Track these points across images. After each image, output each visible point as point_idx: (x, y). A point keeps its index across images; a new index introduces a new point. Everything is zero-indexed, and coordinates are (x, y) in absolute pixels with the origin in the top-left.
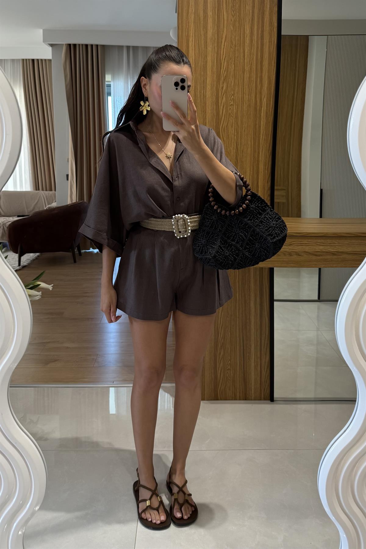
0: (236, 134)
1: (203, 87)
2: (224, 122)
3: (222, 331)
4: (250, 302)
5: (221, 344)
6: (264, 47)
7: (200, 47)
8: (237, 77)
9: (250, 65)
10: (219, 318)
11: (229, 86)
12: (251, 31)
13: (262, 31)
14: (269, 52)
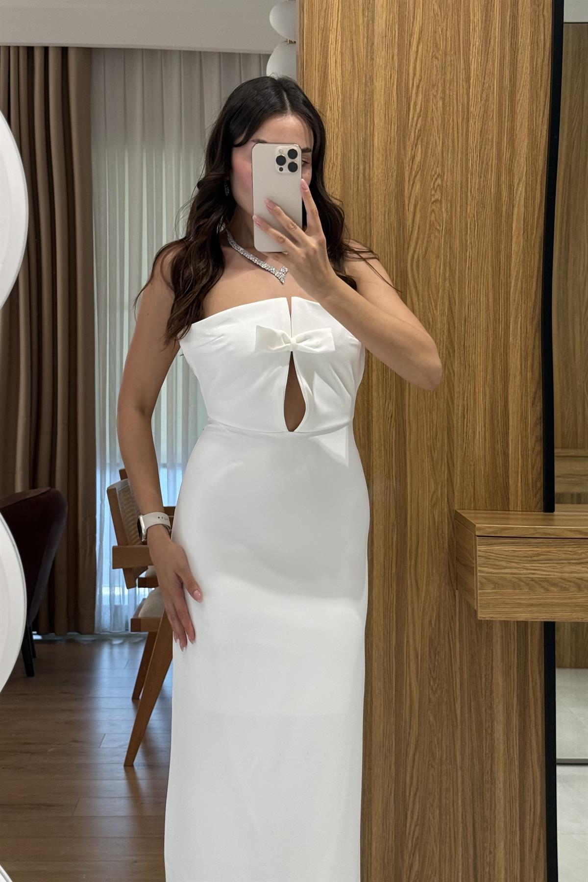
0: (447, 275)
1: (364, 155)
2: (417, 243)
3: (417, 806)
4: (492, 727)
5: (412, 841)
6: (519, 57)
7: (355, 54)
8: (451, 131)
9: (483, 102)
10: (409, 768)
11: (430, 153)
12: (486, 16)
13: (514, 17)
14: (533, 68)
